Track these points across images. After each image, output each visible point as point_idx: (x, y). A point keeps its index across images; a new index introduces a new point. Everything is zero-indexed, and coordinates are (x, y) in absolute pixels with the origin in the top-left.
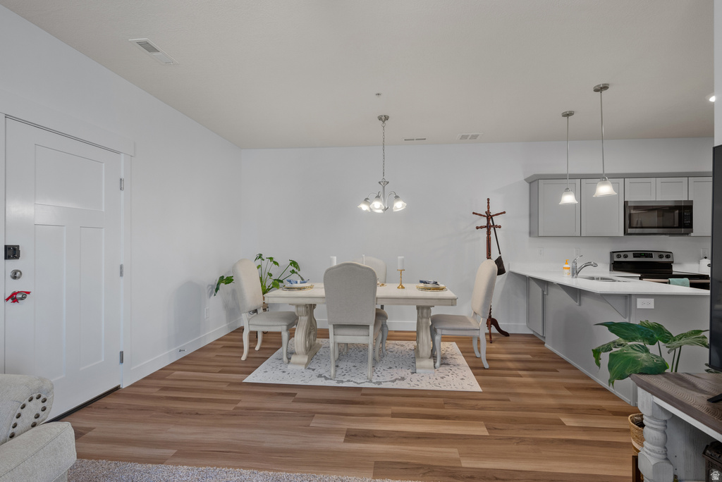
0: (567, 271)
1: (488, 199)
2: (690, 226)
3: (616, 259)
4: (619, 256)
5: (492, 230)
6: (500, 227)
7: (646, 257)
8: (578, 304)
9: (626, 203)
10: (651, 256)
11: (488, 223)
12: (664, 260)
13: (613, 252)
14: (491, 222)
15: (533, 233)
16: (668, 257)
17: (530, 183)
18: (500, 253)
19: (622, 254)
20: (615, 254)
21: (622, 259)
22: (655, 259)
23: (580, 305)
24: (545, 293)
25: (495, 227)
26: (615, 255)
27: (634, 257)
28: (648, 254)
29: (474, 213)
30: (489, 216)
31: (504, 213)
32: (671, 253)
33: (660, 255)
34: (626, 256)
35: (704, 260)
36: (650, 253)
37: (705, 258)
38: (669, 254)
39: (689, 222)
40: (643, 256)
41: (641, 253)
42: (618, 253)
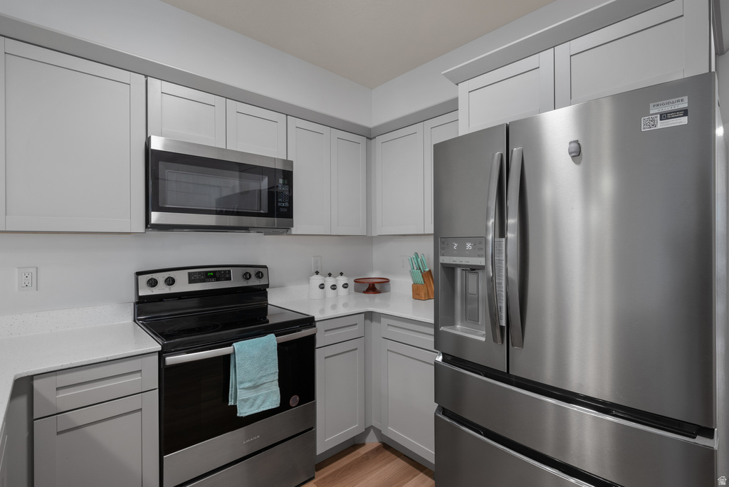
2: (288, 213)
3: (145, 291)
4: (153, 283)
7: (218, 279)
9: (148, 142)
10: (227, 277)
12: (254, 282)
13: (138, 274)
16: (259, 275)
19: (161, 278)
20: (145, 279)
21: (162, 289)
22: (236, 282)
26: (143, 279)
27: (191, 281)
28: (219, 273)
32: (265, 267)
33: (247, 276)
34: (171, 282)
35: (316, 277)
36: (225, 271)
37: (317, 273)
38: (261, 270)
39: (287, 204)
40: (211, 277)
41: (207, 272)
42: (150, 276)
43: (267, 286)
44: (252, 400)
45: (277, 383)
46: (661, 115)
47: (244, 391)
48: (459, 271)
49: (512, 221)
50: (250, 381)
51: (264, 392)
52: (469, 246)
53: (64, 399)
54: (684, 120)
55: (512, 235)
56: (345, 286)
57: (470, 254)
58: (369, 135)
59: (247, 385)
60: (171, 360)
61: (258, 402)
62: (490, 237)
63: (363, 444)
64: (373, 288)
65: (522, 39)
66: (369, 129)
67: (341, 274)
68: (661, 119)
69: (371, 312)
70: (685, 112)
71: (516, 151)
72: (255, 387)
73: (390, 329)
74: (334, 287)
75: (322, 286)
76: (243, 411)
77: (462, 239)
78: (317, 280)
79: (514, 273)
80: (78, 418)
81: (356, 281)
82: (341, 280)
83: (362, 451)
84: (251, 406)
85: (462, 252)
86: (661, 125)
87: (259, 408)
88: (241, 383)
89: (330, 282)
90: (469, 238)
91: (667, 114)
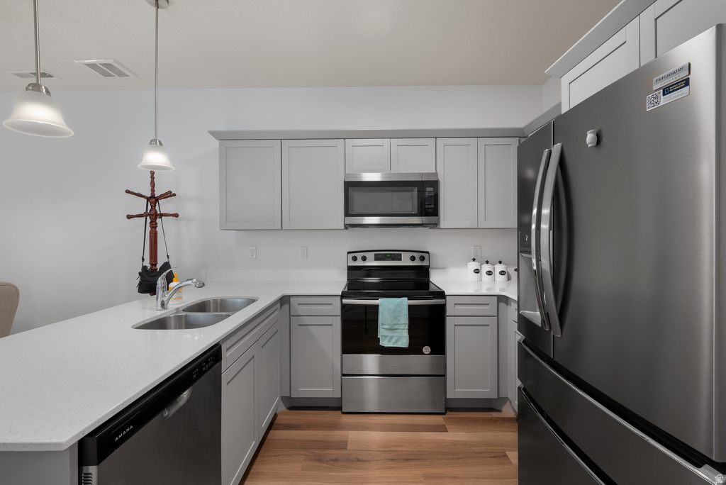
2: (435, 213)
3: (352, 264)
4: (355, 259)
7: (393, 260)
10: (399, 258)
12: (417, 263)
13: (348, 253)
16: (423, 258)
19: (359, 256)
21: (359, 263)
22: (405, 261)
26: (350, 256)
27: (376, 259)
28: (394, 255)
32: (428, 253)
33: (413, 259)
34: (364, 259)
35: (473, 263)
36: (398, 254)
37: (474, 260)
38: (423, 254)
39: (433, 206)
40: (389, 257)
41: (386, 254)
42: (353, 255)
43: (429, 267)
44: (389, 337)
45: (407, 331)
46: (664, 90)
47: (385, 331)
50: (388, 325)
51: (397, 334)
53: (302, 310)
54: (686, 89)
55: (545, 226)
56: (502, 273)
59: (386, 327)
60: (346, 301)
61: (394, 340)
62: (533, 229)
63: (500, 411)
65: (609, 14)
67: (500, 262)
68: (664, 95)
69: (504, 296)
70: (686, 82)
71: (556, 146)
72: (391, 329)
74: (489, 273)
75: (477, 271)
76: (385, 343)
78: (474, 265)
80: (307, 320)
82: (499, 268)
83: (495, 415)
84: (389, 341)
86: (664, 100)
87: (394, 343)
88: (383, 325)
89: (486, 268)
91: (669, 87)
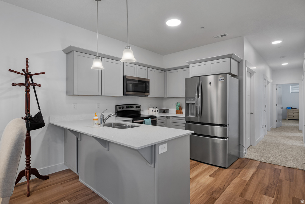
0: (96, 122)
1: (27, 59)
2: (149, 92)
3: (119, 110)
4: (120, 108)
5: (31, 87)
6: (40, 86)
7: (131, 108)
8: (107, 149)
9: (124, 77)
10: (133, 107)
11: (27, 80)
12: (138, 109)
14: (30, 80)
15: (69, 92)
16: (139, 107)
17: (67, 54)
18: (39, 109)
20: (118, 107)
22: (135, 109)
23: (108, 150)
24: (79, 139)
25: (34, 85)
27: (126, 108)
29: (10, 70)
30: (28, 75)
31: (44, 73)
32: (140, 105)
33: (136, 107)
34: (123, 108)
37: (151, 107)
39: (148, 90)
41: (129, 106)
43: (141, 110)
48: (190, 105)
49: (200, 94)
52: (192, 99)
54: (224, 80)
55: (200, 97)
56: (158, 111)
57: (192, 101)
58: (165, 70)
62: (196, 98)
64: (165, 112)
66: (165, 69)
68: (221, 80)
69: (167, 116)
70: (224, 79)
71: (200, 82)
73: (173, 120)
74: (155, 111)
77: (191, 98)
78: (151, 109)
79: (200, 105)
81: (160, 110)
82: (157, 109)
85: (191, 100)
89: (154, 110)
90: (192, 98)
